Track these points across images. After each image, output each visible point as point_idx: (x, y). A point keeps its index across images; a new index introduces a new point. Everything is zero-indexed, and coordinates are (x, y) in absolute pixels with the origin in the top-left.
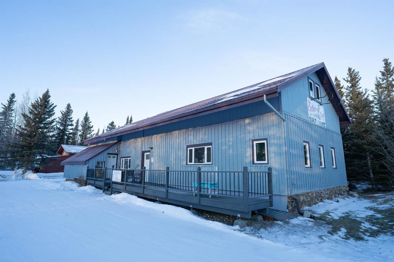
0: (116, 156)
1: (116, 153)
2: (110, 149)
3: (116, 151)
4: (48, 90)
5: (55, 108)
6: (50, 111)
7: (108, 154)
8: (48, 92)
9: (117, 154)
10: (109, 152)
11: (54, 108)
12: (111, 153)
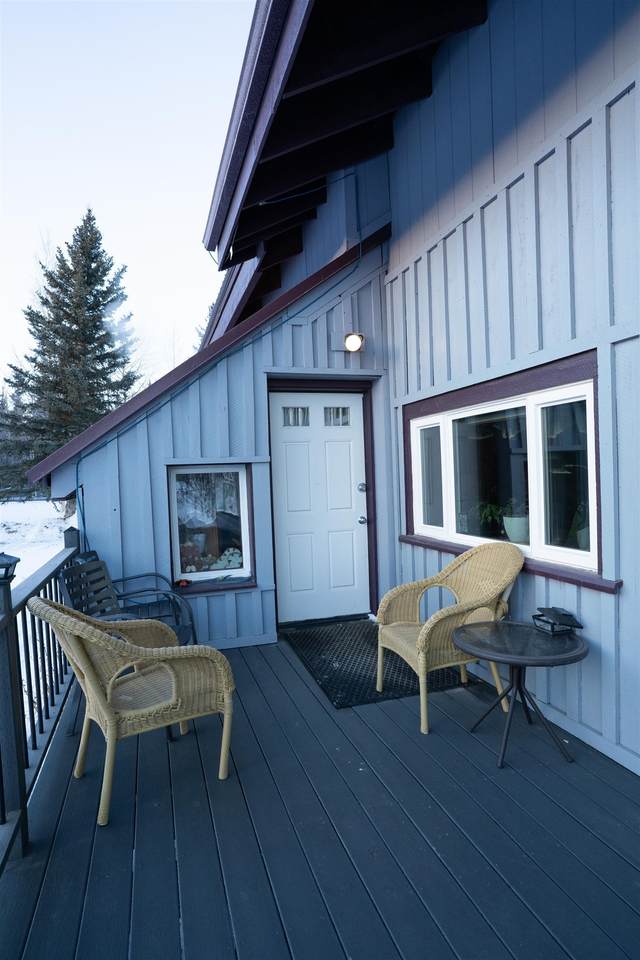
0: (353, 403)
1: (354, 370)
2: (287, 329)
3: (354, 343)
4: (90, 211)
5: (124, 275)
6: (109, 291)
7: (278, 384)
8: (90, 219)
9: (363, 386)
10: (285, 368)
11: (118, 276)
12: (305, 368)
